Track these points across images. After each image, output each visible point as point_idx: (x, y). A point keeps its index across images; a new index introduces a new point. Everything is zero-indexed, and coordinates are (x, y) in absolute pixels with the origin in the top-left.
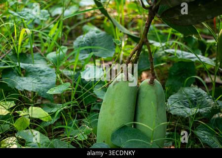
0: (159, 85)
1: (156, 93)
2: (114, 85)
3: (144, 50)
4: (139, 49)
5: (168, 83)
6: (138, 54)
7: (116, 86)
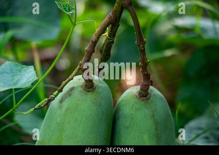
0: (161, 98)
1: (153, 116)
2: (61, 101)
3: (125, 22)
4: (114, 23)
5: (183, 93)
6: (113, 34)
7: (66, 104)
